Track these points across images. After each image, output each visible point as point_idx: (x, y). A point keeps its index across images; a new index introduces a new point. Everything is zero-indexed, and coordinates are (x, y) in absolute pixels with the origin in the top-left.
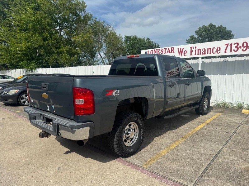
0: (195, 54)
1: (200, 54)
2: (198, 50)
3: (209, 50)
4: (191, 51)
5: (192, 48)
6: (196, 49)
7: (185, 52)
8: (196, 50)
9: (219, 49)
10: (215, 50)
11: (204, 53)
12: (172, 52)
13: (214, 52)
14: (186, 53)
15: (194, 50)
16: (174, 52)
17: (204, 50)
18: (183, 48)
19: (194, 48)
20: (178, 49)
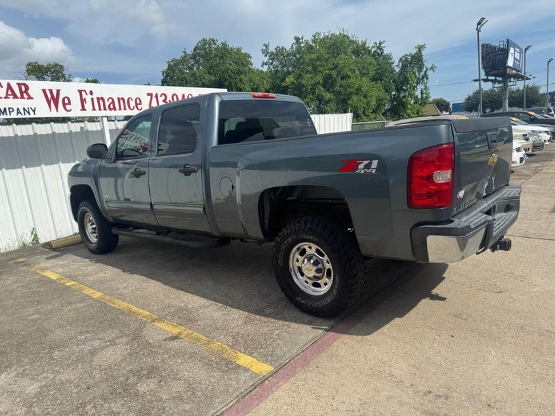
0: (94, 109)
1: (105, 109)
2: (98, 99)
3: (121, 101)
4: (83, 101)
5: (83, 93)
6: (92, 97)
7: (66, 101)
8: (92, 99)
9: (138, 102)
10: (132, 104)
11: (112, 107)
12: (22, 97)
13: (132, 107)
14: (69, 103)
15: (88, 98)
16: (30, 98)
17: (110, 100)
18: (58, 91)
19: (88, 93)
20: (44, 91)
